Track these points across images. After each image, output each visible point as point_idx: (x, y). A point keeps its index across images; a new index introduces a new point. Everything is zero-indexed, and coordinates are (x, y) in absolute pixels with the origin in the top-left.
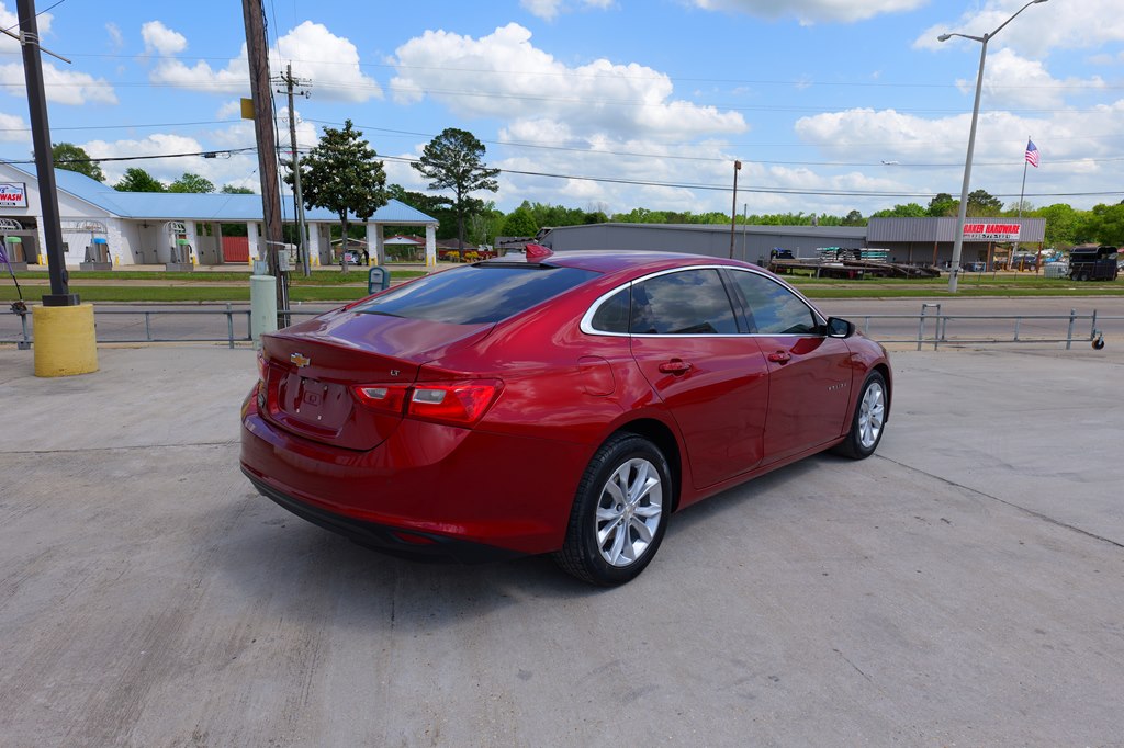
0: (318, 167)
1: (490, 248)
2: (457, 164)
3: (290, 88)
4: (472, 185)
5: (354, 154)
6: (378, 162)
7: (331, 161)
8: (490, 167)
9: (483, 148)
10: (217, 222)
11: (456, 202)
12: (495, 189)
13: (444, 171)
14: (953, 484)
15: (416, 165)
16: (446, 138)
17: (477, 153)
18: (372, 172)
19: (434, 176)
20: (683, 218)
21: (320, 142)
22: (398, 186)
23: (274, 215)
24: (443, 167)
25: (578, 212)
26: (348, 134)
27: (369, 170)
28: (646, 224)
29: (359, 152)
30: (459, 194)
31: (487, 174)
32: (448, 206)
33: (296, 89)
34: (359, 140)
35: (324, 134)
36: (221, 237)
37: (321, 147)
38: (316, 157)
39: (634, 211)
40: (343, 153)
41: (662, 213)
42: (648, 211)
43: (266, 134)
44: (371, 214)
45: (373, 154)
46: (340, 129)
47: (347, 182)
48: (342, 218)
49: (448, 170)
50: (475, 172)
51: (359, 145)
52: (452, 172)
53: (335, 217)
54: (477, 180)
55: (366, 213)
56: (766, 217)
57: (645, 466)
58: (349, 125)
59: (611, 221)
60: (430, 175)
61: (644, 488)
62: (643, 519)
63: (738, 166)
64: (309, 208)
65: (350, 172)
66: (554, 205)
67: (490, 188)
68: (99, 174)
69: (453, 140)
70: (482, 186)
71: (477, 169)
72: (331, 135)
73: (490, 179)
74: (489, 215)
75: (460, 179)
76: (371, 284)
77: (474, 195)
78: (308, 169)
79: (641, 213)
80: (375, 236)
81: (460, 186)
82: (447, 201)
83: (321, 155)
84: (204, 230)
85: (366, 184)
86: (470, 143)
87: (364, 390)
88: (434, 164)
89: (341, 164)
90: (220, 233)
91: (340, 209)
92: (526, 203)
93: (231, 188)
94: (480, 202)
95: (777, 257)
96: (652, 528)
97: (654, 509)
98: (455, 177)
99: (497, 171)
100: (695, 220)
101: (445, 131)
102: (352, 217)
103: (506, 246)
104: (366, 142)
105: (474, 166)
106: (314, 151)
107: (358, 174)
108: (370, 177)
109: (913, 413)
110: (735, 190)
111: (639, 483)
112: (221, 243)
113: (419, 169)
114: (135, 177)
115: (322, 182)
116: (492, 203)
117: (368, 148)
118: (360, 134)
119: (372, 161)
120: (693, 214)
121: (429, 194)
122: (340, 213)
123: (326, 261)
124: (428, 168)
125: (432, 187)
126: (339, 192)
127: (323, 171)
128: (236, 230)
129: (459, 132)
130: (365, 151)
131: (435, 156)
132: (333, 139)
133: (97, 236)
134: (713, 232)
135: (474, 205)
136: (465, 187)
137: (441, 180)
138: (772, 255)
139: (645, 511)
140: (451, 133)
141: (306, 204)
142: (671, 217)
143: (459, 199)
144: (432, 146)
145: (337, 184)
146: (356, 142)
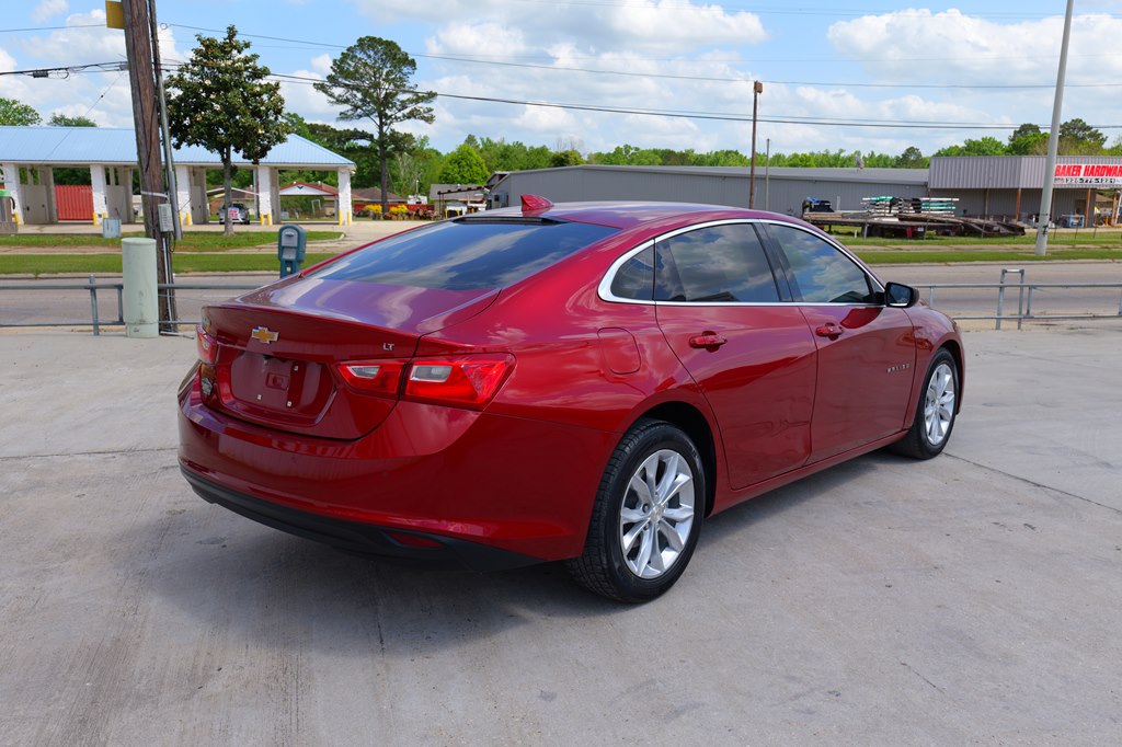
0: (190, 91)
1: (424, 200)
2: (377, 86)
4: (399, 115)
5: (238, 72)
6: (273, 83)
7: (208, 82)
8: (423, 89)
9: (412, 63)
10: (48, 166)
11: (376, 137)
12: (429, 120)
13: (359, 96)
14: (1039, 486)
15: (321, 87)
16: (363, 50)
17: (405, 70)
18: (265, 97)
19: (346, 101)
20: (683, 158)
21: (192, 55)
22: (295, 116)
23: (152, 157)
24: (358, 90)
25: (542, 151)
26: (231, 44)
27: (260, 94)
28: (633, 167)
29: (246, 69)
30: (381, 127)
31: (418, 99)
32: (364, 143)
34: (246, 53)
35: (199, 46)
36: (52, 186)
37: (194, 63)
38: (187, 76)
39: (618, 149)
40: (225, 70)
41: (655, 152)
42: (637, 149)
43: (140, 48)
44: (263, 153)
45: (265, 72)
46: (220, 38)
47: (231, 110)
48: (223, 160)
49: (366, 94)
50: (403, 97)
51: (246, 61)
52: (371, 96)
53: (214, 158)
54: (404, 107)
55: (257, 154)
56: (796, 156)
57: (675, 459)
58: (232, 32)
59: (587, 162)
60: (339, 101)
61: (673, 486)
62: (673, 522)
63: (758, 88)
64: (178, 147)
65: (235, 97)
66: (509, 142)
67: (423, 118)
69: (372, 53)
70: (411, 115)
71: (405, 92)
72: (207, 47)
73: (422, 106)
74: (423, 155)
75: (382, 107)
76: (282, 249)
77: (401, 128)
78: (176, 93)
79: (627, 152)
80: (268, 184)
81: (382, 115)
82: (363, 135)
83: (193, 73)
84: (29, 174)
85: (256, 113)
86: (394, 57)
87: (350, 368)
88: (346, 86)
89: (222, 87)
90: (52, 180)
91: (221, 147)
92: (471, 139)
93: (63, 118)
94: (408, 137)
95: (811, 210)
96: (683, 534)
97: (686, 511)
98: (375, 103)
99: (431, 95)
100: (700, 161)
101: (360, 40)
102: (237, 158)
103: (447, 197)
104: (255, 57)
105: (400, 86)
106: (184, 68)
107: (245, 100)
108: (262, 103)
109: (991, 405)
110: (755, 121)
111: (668, 480)
112: (53, 193)
113: (326, 92)
115: (195, 111)
116: (425, 139)
117: (259, 64)
118: (247, 45)
119: (263, 82)
120: (697, 152)
121: (341, 126)
122: (221, 152)
123: (201, 219)
124: (338, 91)
125: (344, 116)
126: (220, 124)
127: (197, 96)
128: (74, 176)
129: (380, 41)
130: (255, 69)
131: (348, 75)
132: (210, 52)
134: (724, 177)
135: (400, 143)
136: (387, 117)
137: (356, 107)
138: (804, 207)
139: (674, 513)
140: (367, 43)
141: (174, 140)
142: (668, 156)
143: (381, 132)
144: (342, 61)
145: (217, 113)
146: (242, 56)
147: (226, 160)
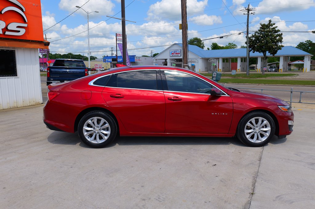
0: (257, 38)
3: (248, 12)
5: (271, 32)
6: (280, 34)
7: (262, 35)
10: (230, 58)
18: (278, 38)
21: (259, 29)
22: (310, 41)
23: (185, 56)
26: (270, 24)
27: (276, 37)
29: (273, 31)
33: (250, 12)
34: (274, 26)
35: (261, 26)
36: (231, 63)
37: (259, 31)
38: (257, 34)
40: (267, 32)
44: (276, 53)
45: (279, 31)
46: (267, 23)
48: (264, 55)
53: (262, 54)
55: (274, 53)
58: (270, 21)
64: (254, 52)
68: (203, 46)
72: (263, 26)
78: (254, 39)
80: (283, 61)
83: (259, 33)
84: (225, 61)
85: (273, 42)
89: (267, 36)
90: (231, 61)
91: (264, 52)
93: (243, 46)
102: (268, 54)
104: (277, 27)
106: (256, 32)
107: (271, 39)
108: (276, 39)
112: (230, 64)
114: (214, 45)
115: (258, 43)
117: (276, 29)
118: (274, 24)
119: (278, 33)
122: (264, 53)
128: (234, 60)
133: (192, 63)
145: (263, 43)
146: (272, 27)
147: (265, 55)
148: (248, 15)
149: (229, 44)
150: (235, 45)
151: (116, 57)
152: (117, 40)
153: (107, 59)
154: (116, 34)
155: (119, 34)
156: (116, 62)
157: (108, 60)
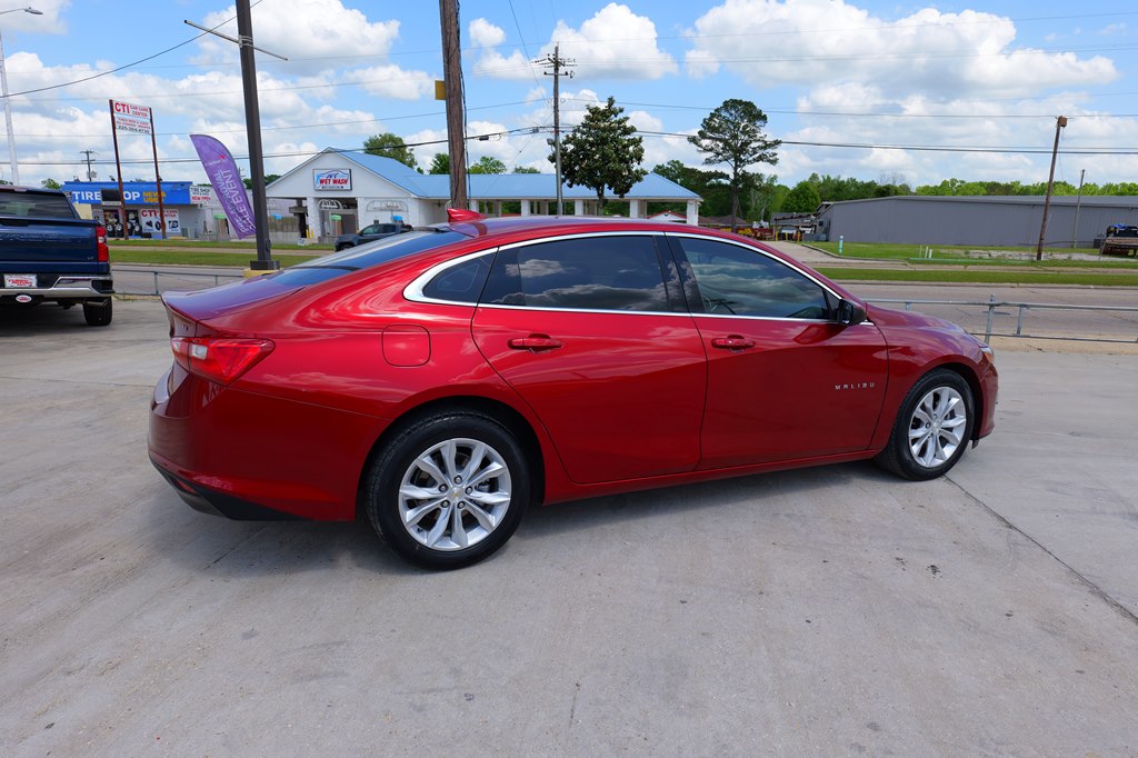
0: (580, 145)
1: (765, 225)
2: (735, 137)
3: (556, 70)
4: (750, 159)
5: (614, 130)
6: (637, 137)
7: (591, 139)
8: (769, 139)
9: (764, 118)
10: (498, 200)
11: (732, 177)
12: (774, 162)
13: (721, 145)
15: (693, 140)
16: (727, 110)
17: (758, 123)
18: (631, 148)
19: (711, 150)
20: (1008, 189)
21: (583, 120)
22: (677, 162)
23: (459, 190)
24: (721, 140)
25: (871, 185)
26: (611, 111)
27: (628, 146)
28: (958, 197)
29: (619, 128)
30: (735, 169)
31: (767, 146)
32: (724, 181)
33: (562, 70)
34: (621, 116)
35: (588, 113)
37: (584, 125)
38: (578, 135)
39: (945, 183)
40: (604, 130)
41: (981, 184)
42: (963, 182)
43: (454, 113)
44: (627, 191)
45: (633, 130)
46: (603, 106)
47: (604, 157)
48: (599, 195)
49: (726, 142)
50: (754, 145)
51: (620, 122)
52: (729, 145)
53: (592, 193)
54: (755, 153)
55: (623, 189)
56: (1124, 185)
57: (483, 449)
58: (611, 101)
59: (916, 194)
60: (706, 150)
62: (483, 505)
63: (1062, 122)
64: (570, 186)
65: (609, 150)
66: (844, 178)
67: (769, 161)
68: (413, 160)
69: (733, 112)
70: (760, 159)
71: (755, 141)
72: (593, 113)
73: (770, 151)
74: (770, 190)
75: (737, 153)
77: (750, 169)
78: (571, 147)
79: (953, 185)
80: (639, 212)
81: (737, 160)
82: (723, 176)
83: (583, 133)
85: (623, 160)
86: (752, 113)
88: (710, 138)
89: (604, 141)
91: (598, 186)
92: (814, 176)
93: (521, 168)
94: (759, 177)
95: (1115, 235)
96: (495, 518)
98: (733, 150)
99: (777, 143)
100: (1025, 191)
101: (726, 103)
102: (609, 193)
103: (781, 223)
104: (627, 118)
105: (752, 134)
106: (577, 130)
107: (617, 151)
108: (628, 152)
110: (1055, 153)
113: (696, 144)
114: (441, 162)
115: (583, 160)
116: (775, 178)
117: (628, 124)
118: (621, 111)
119: (631, 137)
120: (1023, 184)
121: (704, 169)
122: (598, 189)
124: (705, 142)
125: (708, 161)
126: (597, 168)
127: (583, 149)
128: (513, 207)
129: (740, 102)
130: (625, 127)
131: (714, 130)
132: (596, 115)
133: (395, 214)
135: (748, 181)
136: (742, 161)
137: (718, 154)
138: (1109, 233)
140: (731, 104)
141: (568, 182)
142: (993, 188)
143: (736, 174)
144: (711, 119)
145: (596, 161)
146: (617, 119)
147: (601, 195)
148: (556, 77)
149: (484, 159)
150: (498, 164)
151: (116, 187)
152: (117, 126)
153: (76, 193)
154: (111, 102)
155: (124, 105)
156: (120, 203)
157: (80, 196)
